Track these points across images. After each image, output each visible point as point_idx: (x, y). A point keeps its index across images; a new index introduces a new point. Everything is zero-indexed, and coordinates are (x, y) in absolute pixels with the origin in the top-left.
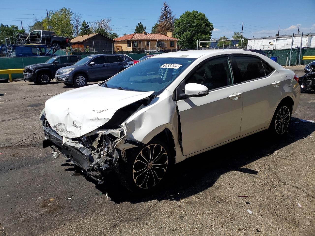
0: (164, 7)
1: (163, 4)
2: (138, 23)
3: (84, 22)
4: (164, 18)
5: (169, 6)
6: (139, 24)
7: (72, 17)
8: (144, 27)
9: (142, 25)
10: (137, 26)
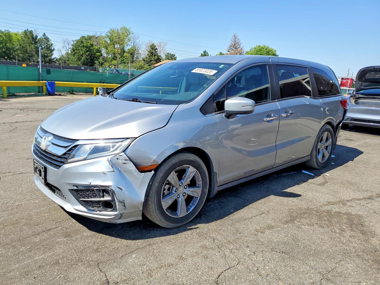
0: (234, 38)
1: (233, 35)
3: (153, 44)
4: (233, 48)
5: (239, 38)
9: (207, 53)
10: (202, 54)
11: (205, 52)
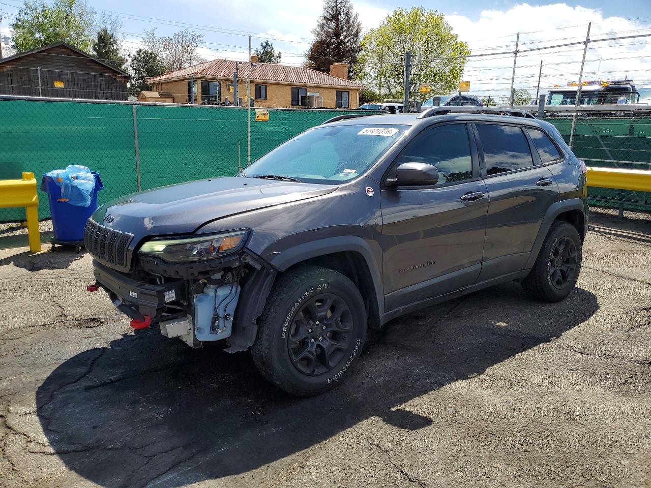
2: (262, 43)
6: (264, 44)
7: (94, 24)
8: (276, 54)
11: (267, 44)
